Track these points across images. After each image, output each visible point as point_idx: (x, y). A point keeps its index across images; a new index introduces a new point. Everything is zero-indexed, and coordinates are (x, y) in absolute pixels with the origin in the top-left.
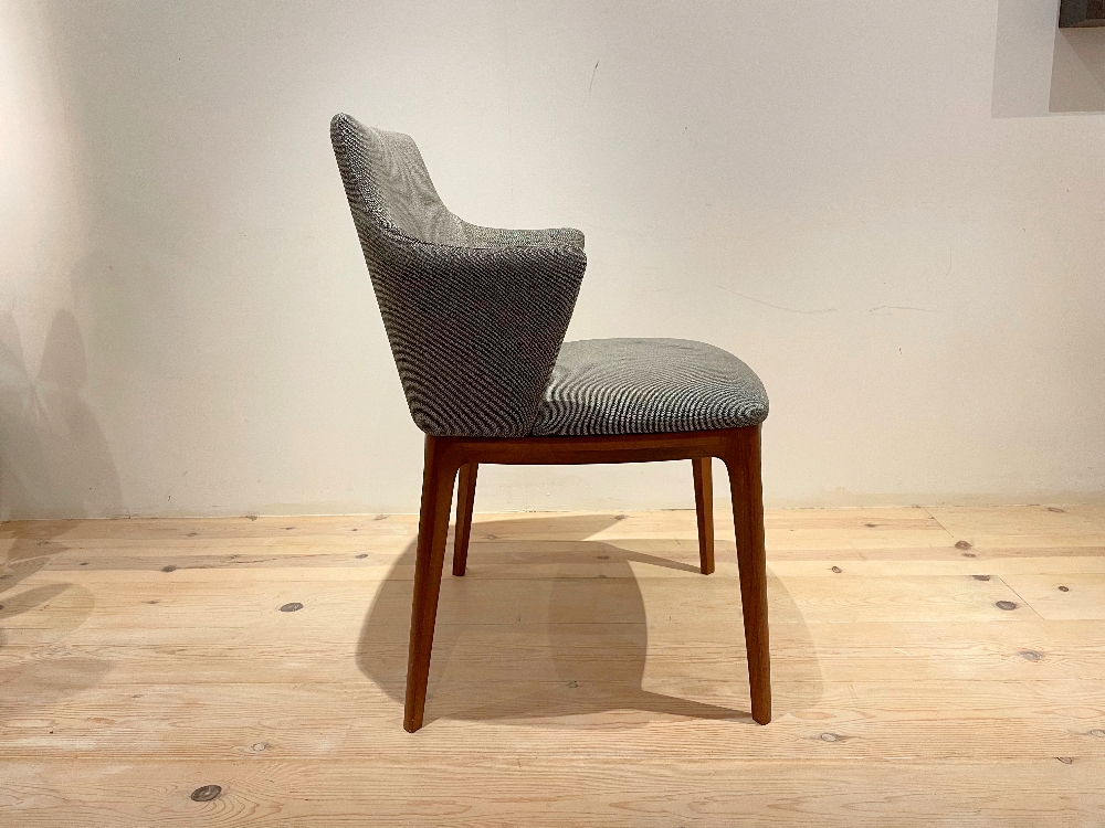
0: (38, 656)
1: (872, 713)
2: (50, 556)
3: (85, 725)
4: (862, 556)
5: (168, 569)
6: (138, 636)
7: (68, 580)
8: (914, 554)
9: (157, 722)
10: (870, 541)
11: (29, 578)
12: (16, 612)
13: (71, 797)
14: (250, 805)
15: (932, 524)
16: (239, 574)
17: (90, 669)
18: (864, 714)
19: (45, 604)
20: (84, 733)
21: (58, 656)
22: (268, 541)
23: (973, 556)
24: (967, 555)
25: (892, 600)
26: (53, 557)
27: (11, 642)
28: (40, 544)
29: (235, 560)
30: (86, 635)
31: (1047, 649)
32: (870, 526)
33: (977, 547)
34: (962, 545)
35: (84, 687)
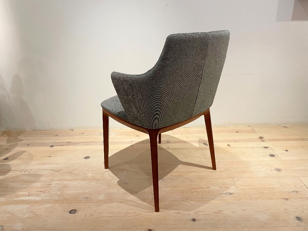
0: (21, 173)
1: (239, 186)
2: (18, 142)
3: (37, 193)
4: (235, 141)
5: (52, 146)
6: (47, 166)
7: (25, 150)
8: (249, 140)
9: (56, 192)
10: (237, 137)
11: (14, 149)
12: (12, 160)
13: (38, 214)
14: (84, 215)
15: (253, 131)
16: (71, 147)
17: (36, 176)
18: (236, 187)
19: (20, 157)
20: (38, 195)
21: (26, 173)
22: (78, 137)
23: (264, 141)
24: (262, 141)
25: (243, 154)
26: (19, 143)
27: (12, 169)
28: (15, 139)
29: (69, 143)
30: (34, 166)
31: (282, 168)
32: (237, 132)
33: (265, 138)
34: (261, 138)
35: (35, 182)
